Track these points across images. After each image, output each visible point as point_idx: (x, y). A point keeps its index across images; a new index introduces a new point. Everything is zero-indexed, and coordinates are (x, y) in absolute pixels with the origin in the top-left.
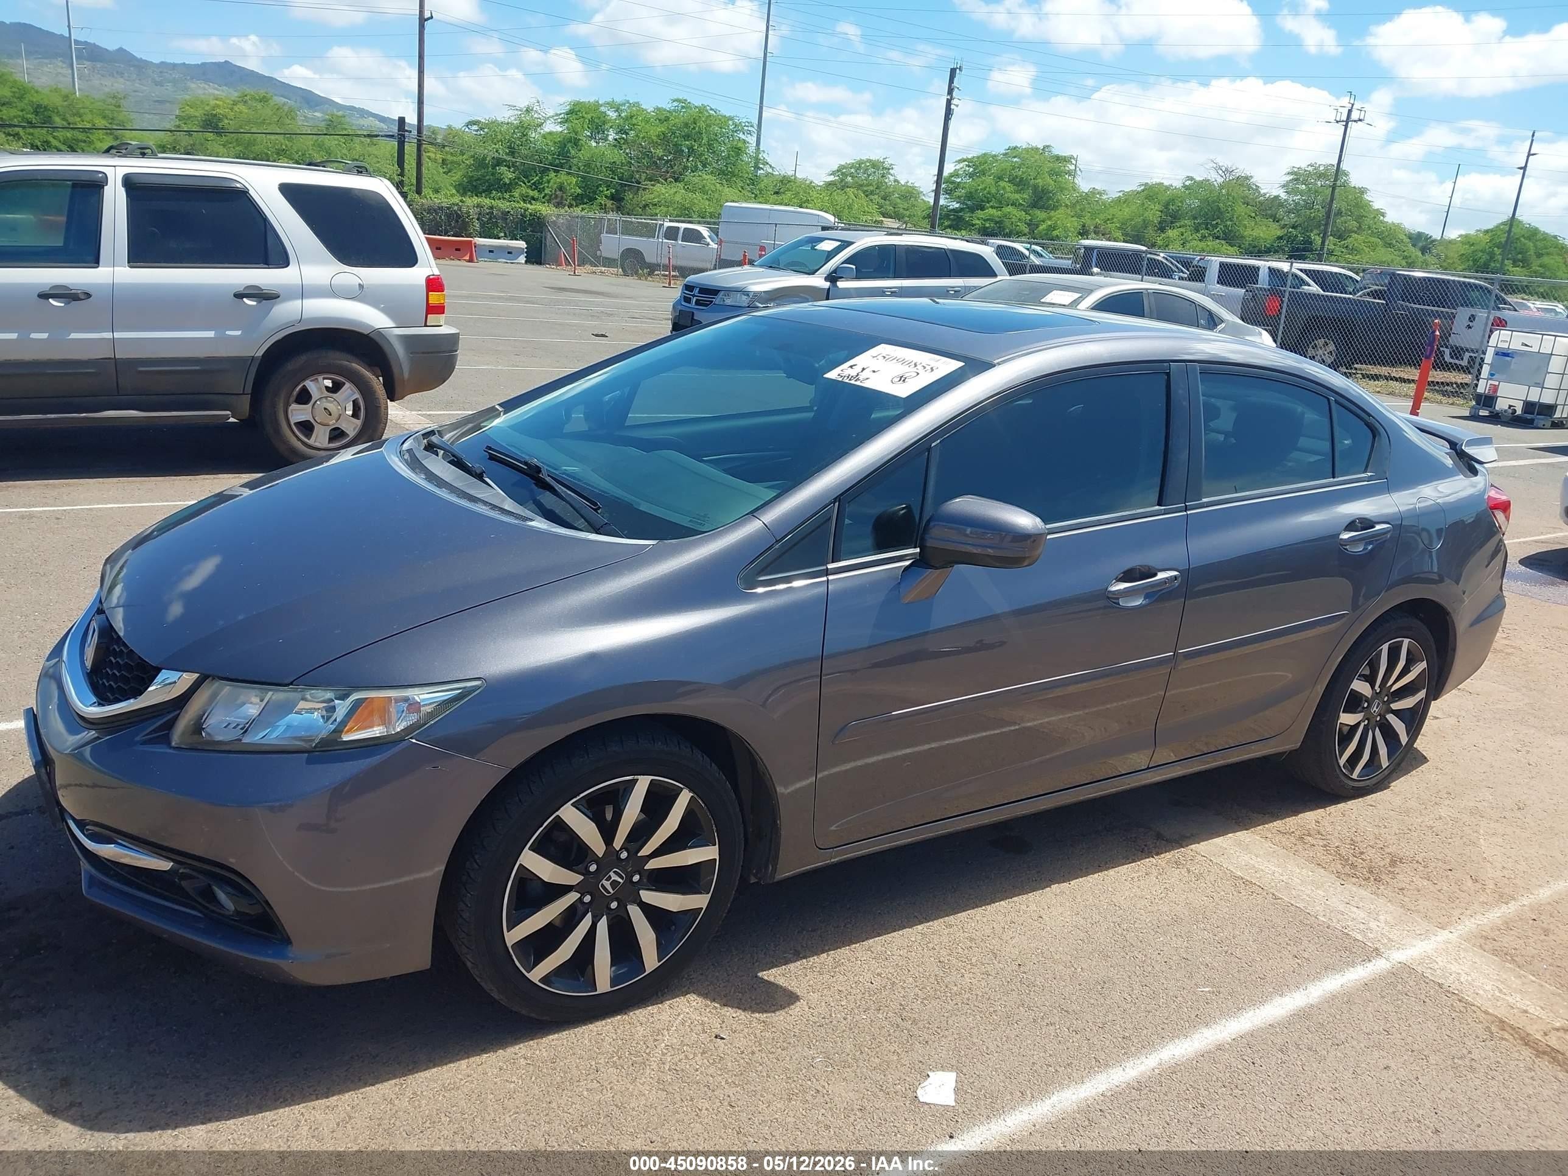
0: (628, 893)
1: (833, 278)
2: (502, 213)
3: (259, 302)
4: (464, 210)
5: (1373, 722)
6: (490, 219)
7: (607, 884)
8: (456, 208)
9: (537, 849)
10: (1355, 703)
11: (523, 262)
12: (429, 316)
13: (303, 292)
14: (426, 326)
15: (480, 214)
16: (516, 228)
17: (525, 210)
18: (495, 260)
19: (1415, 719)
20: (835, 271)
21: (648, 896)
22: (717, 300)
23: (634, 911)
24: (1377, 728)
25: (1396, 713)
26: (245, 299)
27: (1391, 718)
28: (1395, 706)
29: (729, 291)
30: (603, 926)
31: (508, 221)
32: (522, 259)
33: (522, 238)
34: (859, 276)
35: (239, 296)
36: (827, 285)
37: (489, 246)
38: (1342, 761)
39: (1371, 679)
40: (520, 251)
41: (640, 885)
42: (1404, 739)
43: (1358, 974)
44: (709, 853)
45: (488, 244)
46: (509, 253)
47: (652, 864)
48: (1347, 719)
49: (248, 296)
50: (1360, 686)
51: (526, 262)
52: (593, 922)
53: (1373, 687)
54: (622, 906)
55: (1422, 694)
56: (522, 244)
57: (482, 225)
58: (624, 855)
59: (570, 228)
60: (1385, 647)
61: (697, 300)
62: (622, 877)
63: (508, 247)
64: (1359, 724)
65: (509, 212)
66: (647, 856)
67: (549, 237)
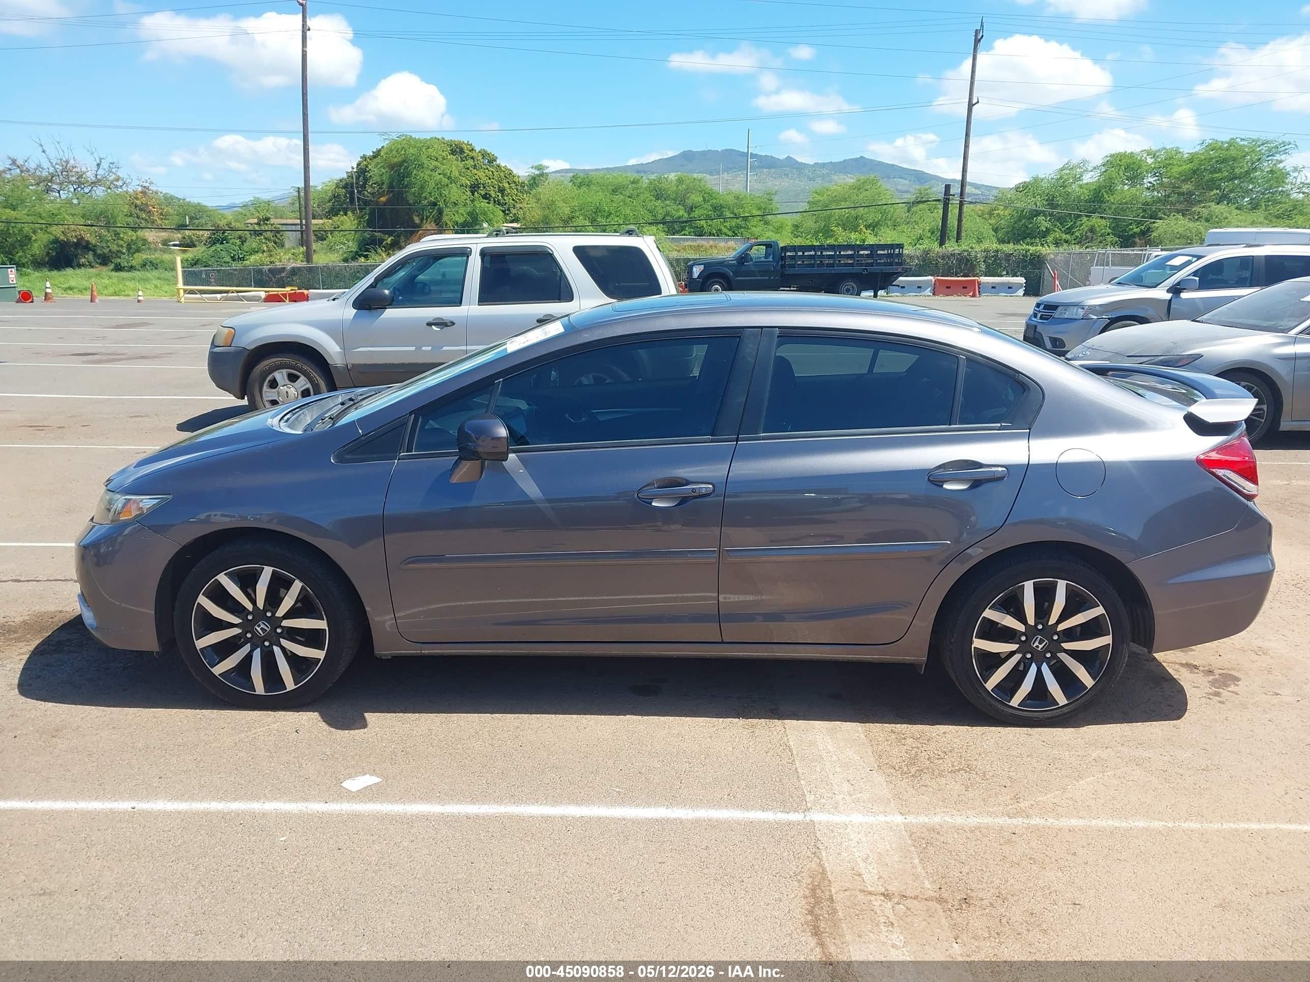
1: (1176, 290)
2: (1006, 255)
4: (973, 254)
6: (995, 260)
8: (966, 254)
11: (1022, 294)
15: (986, 257)
16: (1018, 266)
17: (1026, 252)
18: (997, 294)
20: (1178, 284)
22: (1057, 314)
29: (1067, 305)
31: (1011, 261)
32: (1021, 292)
33: (1021, 276)
36: (1169, 296)
37: (992, 283)
40: (1019, 286)
45: (991, 281)
46: (1009, 288)
51: (1024, 295)
56: (1022, 280)
57: (987, 267)
59: (1067, 263)
61: (1042, 315)
63: (1009, 283)
65: (1012, 254)
67: (1046, 271)
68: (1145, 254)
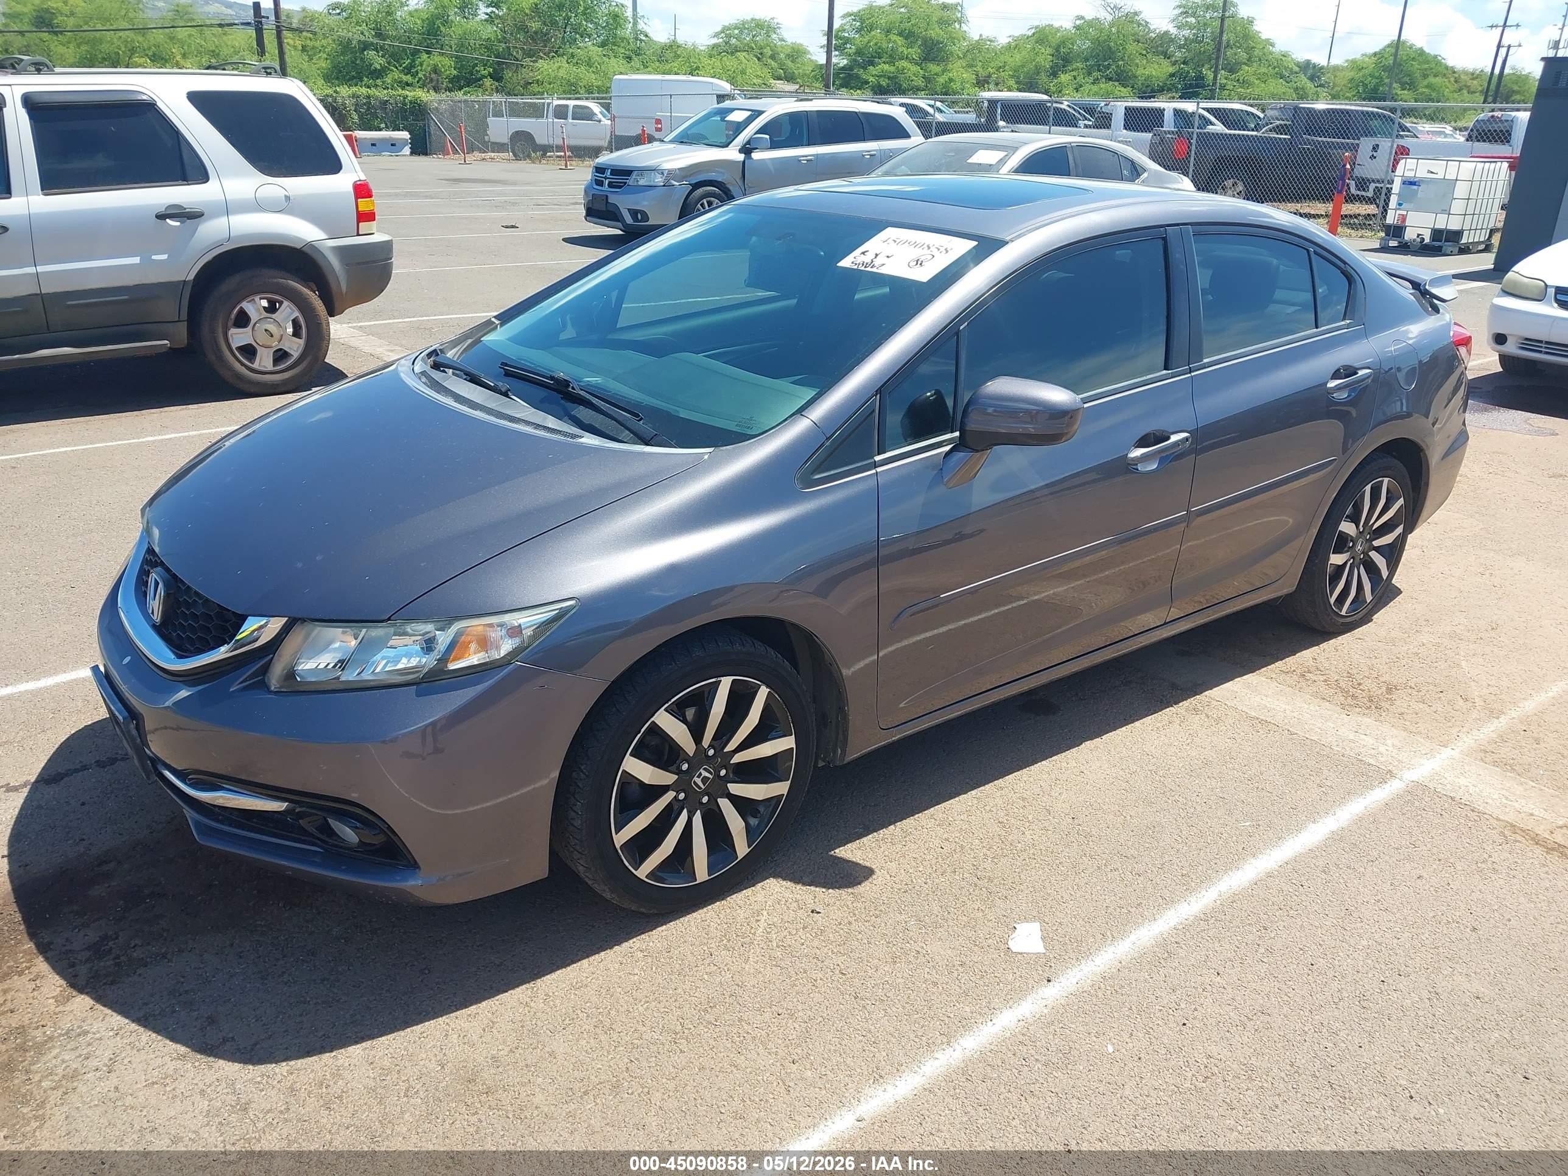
0: (717, 788)
1: (747, 150)
2: (380, 103)
3: (182, 222)
4: (340, 100)
5: (1357, 560)
6: (369, 109)
7: (699, 781)
8: (330, 100)
9: (637, 754)
10: (1343, 543)
11: (408, 153)
12: (360, 224)
13: (227, 209)
14: (358, 235)
15: (357, 105)
16: (397, 117)
17: (404, 98)
18: (379, 153)
19: (1394, 554)
20: (748, 142)
21: (735, 789)
22: (631, 181)
23: (725, 804)
24: (1361, 566)
25: (1377, 549)
26: (168, 220)
27: (1373, 555)
28: (1376, 543)
29: (642, 171)
30: (698, 818)
31: (388, 110)
32: (407, 150)
33: (405, 129)
34: (774, 145)
35: (161, 217)
36: (741, 157)
37: (371, 139)
38: (1332, 600)
39: (1355, 519)
40: (404, 143)
41: (727, 780)
42: (1385, 573)
43: (1379, 795)
44: (788, 743)
45: (369, 137)
46: (392, 145)
47: (737, 758)
48: (1336, 559)
49: (171, 216)
50: (1347, 527)
51: (412, 153)
52: (689, 817)
53: (1357, 527)
54: (713, 800)
55: (1399, 530)
56: (405, 135)
57: (361, 118)
58: (711, 752)
59: (453, 113)
60: (1368, 488)
61: (609, 182)
62: (711, 773)
63: (391, 139)
64: (1346, 563)
65: (387, 101)
66: (733, 751)
67: (432, 124)
68: (549, 104)
